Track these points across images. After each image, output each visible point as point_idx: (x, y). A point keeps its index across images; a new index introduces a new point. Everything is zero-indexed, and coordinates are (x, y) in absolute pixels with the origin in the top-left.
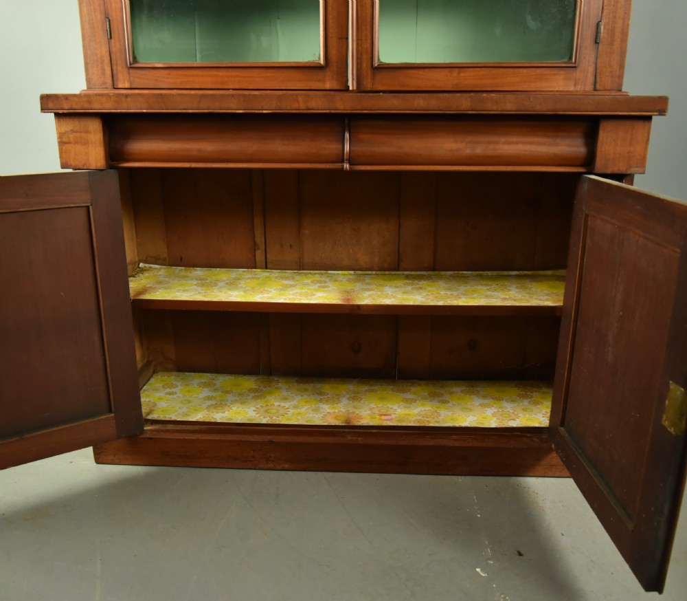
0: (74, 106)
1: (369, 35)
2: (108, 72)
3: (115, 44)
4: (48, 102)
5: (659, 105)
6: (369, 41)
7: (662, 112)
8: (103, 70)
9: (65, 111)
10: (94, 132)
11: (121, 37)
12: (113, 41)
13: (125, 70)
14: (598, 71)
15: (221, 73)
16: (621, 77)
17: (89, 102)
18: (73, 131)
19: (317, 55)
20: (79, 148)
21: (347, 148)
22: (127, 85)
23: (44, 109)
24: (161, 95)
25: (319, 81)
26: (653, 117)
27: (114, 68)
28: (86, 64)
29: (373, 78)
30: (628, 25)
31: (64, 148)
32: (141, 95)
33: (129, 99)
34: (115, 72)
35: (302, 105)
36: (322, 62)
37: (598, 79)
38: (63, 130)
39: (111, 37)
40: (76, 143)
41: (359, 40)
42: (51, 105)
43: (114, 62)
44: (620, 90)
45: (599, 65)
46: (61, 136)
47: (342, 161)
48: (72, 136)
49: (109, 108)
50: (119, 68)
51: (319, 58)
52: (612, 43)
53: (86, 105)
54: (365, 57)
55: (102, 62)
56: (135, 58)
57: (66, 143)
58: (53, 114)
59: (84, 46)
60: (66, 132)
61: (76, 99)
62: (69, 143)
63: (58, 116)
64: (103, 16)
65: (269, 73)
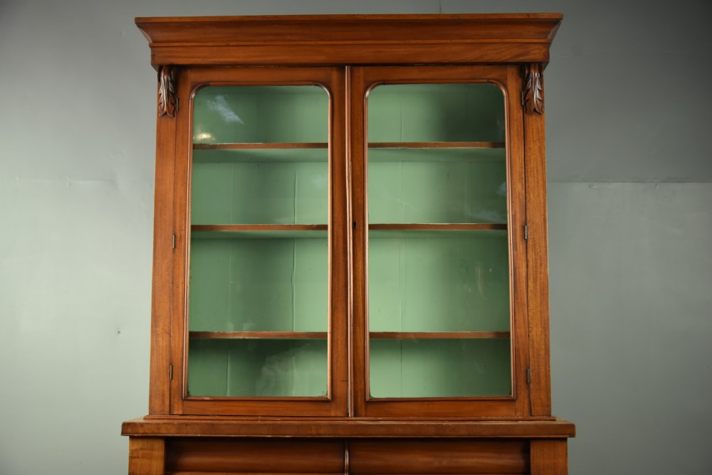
0: (147, 431)
1: (362, 379)
2: (167, 402)
3: (175, 384)
4: (128, 429)
5: (569, 430)
6: (363, 383)
7: (573, 435)
8: (163, 401)
9: (140, 435)
10: (158, 450)
11: (180, 378)
12: (173, 381)
13: (180, 401)
14: (532, 402)
15: (253, 404)
16: (549, 406)
17: (158, 429)
18: (142, 449)
19: (325, 392)
20: (145, 461)
21: (347, 461)
22: (180, 412)
23: (123, 433)
24: (212, 424)
25: (327, 410)
26: (568, 439)
27: (172, 399)
28: (151, 396)
29: (366, 409)
30: (549, 371)
31: (133, 461)
32: (197, 424)
33: (188, 427)
34: (172, 403)
35: (314, 432)
36: (329, 397)
37: (533, 408)
38: (134, 448)
39: (172, 378)
40: (143, 457)
41: (355, 383)
42: (129, 430)
43: (172, 396)
44: (550, 416)
45: (532, 398)
46: (132, 452)
47: (343, 472)
48: (140, 452)
49: (172, 432)
50: (176, 400)
51: (327, 395)
52: (539, 383)
53: (156, 431)
54: (359, 394)
55: (163, 395)
56: (188, 392)
57: (135, 458)
58: (128, 437)
59: (150, 384)
60: (136, 450)
61: (149, 426)
62: (138, 457)
63: (132, 438)
64: (168, 364)
65: (289, 405)
